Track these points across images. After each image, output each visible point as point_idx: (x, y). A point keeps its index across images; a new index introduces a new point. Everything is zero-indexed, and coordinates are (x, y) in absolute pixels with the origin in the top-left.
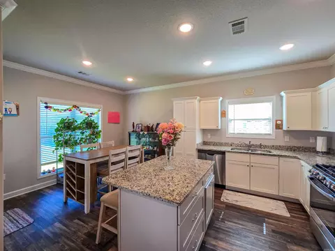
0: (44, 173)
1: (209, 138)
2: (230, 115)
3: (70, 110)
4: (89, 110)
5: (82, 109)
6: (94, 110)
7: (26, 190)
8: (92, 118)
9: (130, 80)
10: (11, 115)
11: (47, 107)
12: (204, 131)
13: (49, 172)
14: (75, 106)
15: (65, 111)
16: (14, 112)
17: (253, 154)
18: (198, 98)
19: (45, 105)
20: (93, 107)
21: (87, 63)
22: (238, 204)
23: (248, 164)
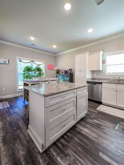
0: (19, 90)
1: (96, 76)
2: (108, 62)
3: (30, 63)
4: (38, 63)
5: (36, 62)
6: (41, 63)
7: (12, 96)
8: (40, 67)
9: (55, 47)
10: (6, 64)
11: (20, 61)
12: (93, 72)
13: (22, 89)
14: (32, 61)
15: (28, 63)
16: (7, 63)
17: (119, 83)
18: (88, 53)
19: (20, 60)
20: (41, 62)
21: (32, 38)
22: (106, 112)
23: (116, 90)
